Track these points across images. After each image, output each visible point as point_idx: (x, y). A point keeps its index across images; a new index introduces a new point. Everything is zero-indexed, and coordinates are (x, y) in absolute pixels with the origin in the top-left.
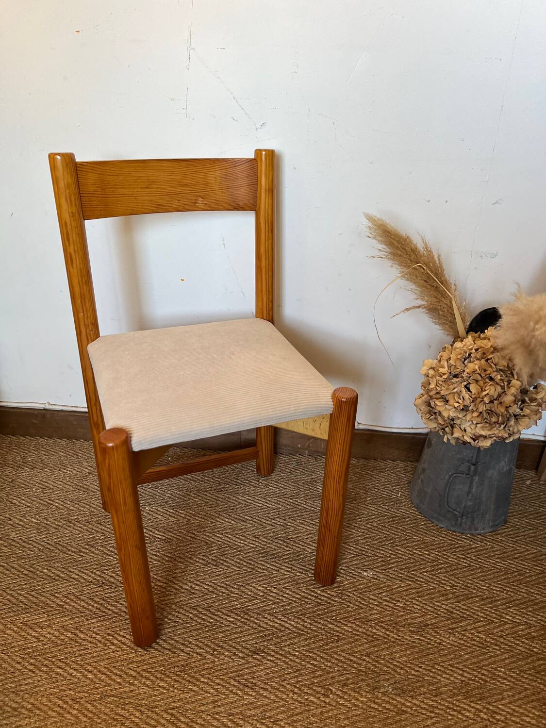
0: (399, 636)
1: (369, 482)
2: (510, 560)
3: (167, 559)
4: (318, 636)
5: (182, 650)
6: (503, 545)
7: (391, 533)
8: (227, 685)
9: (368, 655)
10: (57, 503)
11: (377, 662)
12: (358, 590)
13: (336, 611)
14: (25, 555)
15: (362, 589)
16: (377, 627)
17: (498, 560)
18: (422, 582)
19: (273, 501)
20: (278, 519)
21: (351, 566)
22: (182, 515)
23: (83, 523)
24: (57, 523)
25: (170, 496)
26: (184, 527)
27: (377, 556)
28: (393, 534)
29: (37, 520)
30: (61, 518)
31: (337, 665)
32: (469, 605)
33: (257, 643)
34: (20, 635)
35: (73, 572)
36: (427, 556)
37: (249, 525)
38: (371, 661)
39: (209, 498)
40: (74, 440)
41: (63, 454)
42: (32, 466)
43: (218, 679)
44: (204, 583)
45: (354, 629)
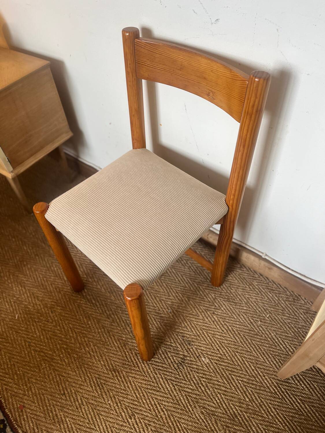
0: (193, 410)
1: (255, 296)
2: (308, 405)
4: (151, 381)
5: (84, 348)
6: (313, 392)
7: (240, 340)
8: (91, 380)
9: (167, 410)
11: (169, 417)
12: (191, 367)
13: (170, 373)
15: (194, 368)
16: (185, 397)
17: (299, 401)
18: (234, 386)
20: (180, 295)
21: (199, 349)
27: (219, 352)
28: (241, 342)
31: (148, 405)
32: (251, 419)
33: (119, 366)
36: (251, 370)
37: (162, 291)
38: (167, 414)
44: (117, 315)
45: (172, 390)
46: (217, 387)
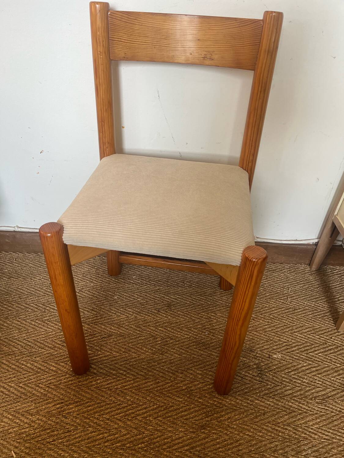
0: (309, 407)
1: (265, 282)
3: (123, 350)
4: (248, 410)
5: (146, 429)
7: (289, 322)
9: (288, 425)
10: (32, 306)
11: (296, 430)
12: (272, 370)
13: (259, 389)
14: (11, 352)
15: (275, 369)
16: (292, 401)
18: (319, 361)
19: (197, 298)
20: (203, 314)
21: (263, 350)
22: (130, 313)
23: (55, 322)
24: (33, 323)
25: (119, 297)
26: (133, 323)
27: (281, 341)
28: (290, 322)
29: (18, 321)
30: (37, 319)
31: (266, 434)
34: (15, 423)
35: (51, 365)
36: (318, 340)
37: (182, 319)
38: (291, 429)
39: (149, 298)
40: (39, 254)
41: (32, 265)
42: (9, 276)
43: (176, 452)
44: (155, 370)
45: (275, 404)
46: (308, 371)
